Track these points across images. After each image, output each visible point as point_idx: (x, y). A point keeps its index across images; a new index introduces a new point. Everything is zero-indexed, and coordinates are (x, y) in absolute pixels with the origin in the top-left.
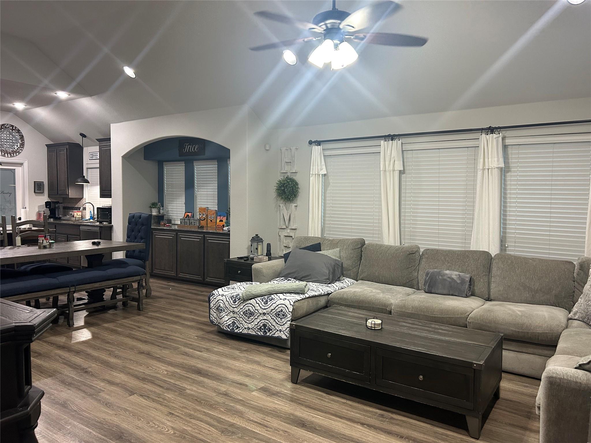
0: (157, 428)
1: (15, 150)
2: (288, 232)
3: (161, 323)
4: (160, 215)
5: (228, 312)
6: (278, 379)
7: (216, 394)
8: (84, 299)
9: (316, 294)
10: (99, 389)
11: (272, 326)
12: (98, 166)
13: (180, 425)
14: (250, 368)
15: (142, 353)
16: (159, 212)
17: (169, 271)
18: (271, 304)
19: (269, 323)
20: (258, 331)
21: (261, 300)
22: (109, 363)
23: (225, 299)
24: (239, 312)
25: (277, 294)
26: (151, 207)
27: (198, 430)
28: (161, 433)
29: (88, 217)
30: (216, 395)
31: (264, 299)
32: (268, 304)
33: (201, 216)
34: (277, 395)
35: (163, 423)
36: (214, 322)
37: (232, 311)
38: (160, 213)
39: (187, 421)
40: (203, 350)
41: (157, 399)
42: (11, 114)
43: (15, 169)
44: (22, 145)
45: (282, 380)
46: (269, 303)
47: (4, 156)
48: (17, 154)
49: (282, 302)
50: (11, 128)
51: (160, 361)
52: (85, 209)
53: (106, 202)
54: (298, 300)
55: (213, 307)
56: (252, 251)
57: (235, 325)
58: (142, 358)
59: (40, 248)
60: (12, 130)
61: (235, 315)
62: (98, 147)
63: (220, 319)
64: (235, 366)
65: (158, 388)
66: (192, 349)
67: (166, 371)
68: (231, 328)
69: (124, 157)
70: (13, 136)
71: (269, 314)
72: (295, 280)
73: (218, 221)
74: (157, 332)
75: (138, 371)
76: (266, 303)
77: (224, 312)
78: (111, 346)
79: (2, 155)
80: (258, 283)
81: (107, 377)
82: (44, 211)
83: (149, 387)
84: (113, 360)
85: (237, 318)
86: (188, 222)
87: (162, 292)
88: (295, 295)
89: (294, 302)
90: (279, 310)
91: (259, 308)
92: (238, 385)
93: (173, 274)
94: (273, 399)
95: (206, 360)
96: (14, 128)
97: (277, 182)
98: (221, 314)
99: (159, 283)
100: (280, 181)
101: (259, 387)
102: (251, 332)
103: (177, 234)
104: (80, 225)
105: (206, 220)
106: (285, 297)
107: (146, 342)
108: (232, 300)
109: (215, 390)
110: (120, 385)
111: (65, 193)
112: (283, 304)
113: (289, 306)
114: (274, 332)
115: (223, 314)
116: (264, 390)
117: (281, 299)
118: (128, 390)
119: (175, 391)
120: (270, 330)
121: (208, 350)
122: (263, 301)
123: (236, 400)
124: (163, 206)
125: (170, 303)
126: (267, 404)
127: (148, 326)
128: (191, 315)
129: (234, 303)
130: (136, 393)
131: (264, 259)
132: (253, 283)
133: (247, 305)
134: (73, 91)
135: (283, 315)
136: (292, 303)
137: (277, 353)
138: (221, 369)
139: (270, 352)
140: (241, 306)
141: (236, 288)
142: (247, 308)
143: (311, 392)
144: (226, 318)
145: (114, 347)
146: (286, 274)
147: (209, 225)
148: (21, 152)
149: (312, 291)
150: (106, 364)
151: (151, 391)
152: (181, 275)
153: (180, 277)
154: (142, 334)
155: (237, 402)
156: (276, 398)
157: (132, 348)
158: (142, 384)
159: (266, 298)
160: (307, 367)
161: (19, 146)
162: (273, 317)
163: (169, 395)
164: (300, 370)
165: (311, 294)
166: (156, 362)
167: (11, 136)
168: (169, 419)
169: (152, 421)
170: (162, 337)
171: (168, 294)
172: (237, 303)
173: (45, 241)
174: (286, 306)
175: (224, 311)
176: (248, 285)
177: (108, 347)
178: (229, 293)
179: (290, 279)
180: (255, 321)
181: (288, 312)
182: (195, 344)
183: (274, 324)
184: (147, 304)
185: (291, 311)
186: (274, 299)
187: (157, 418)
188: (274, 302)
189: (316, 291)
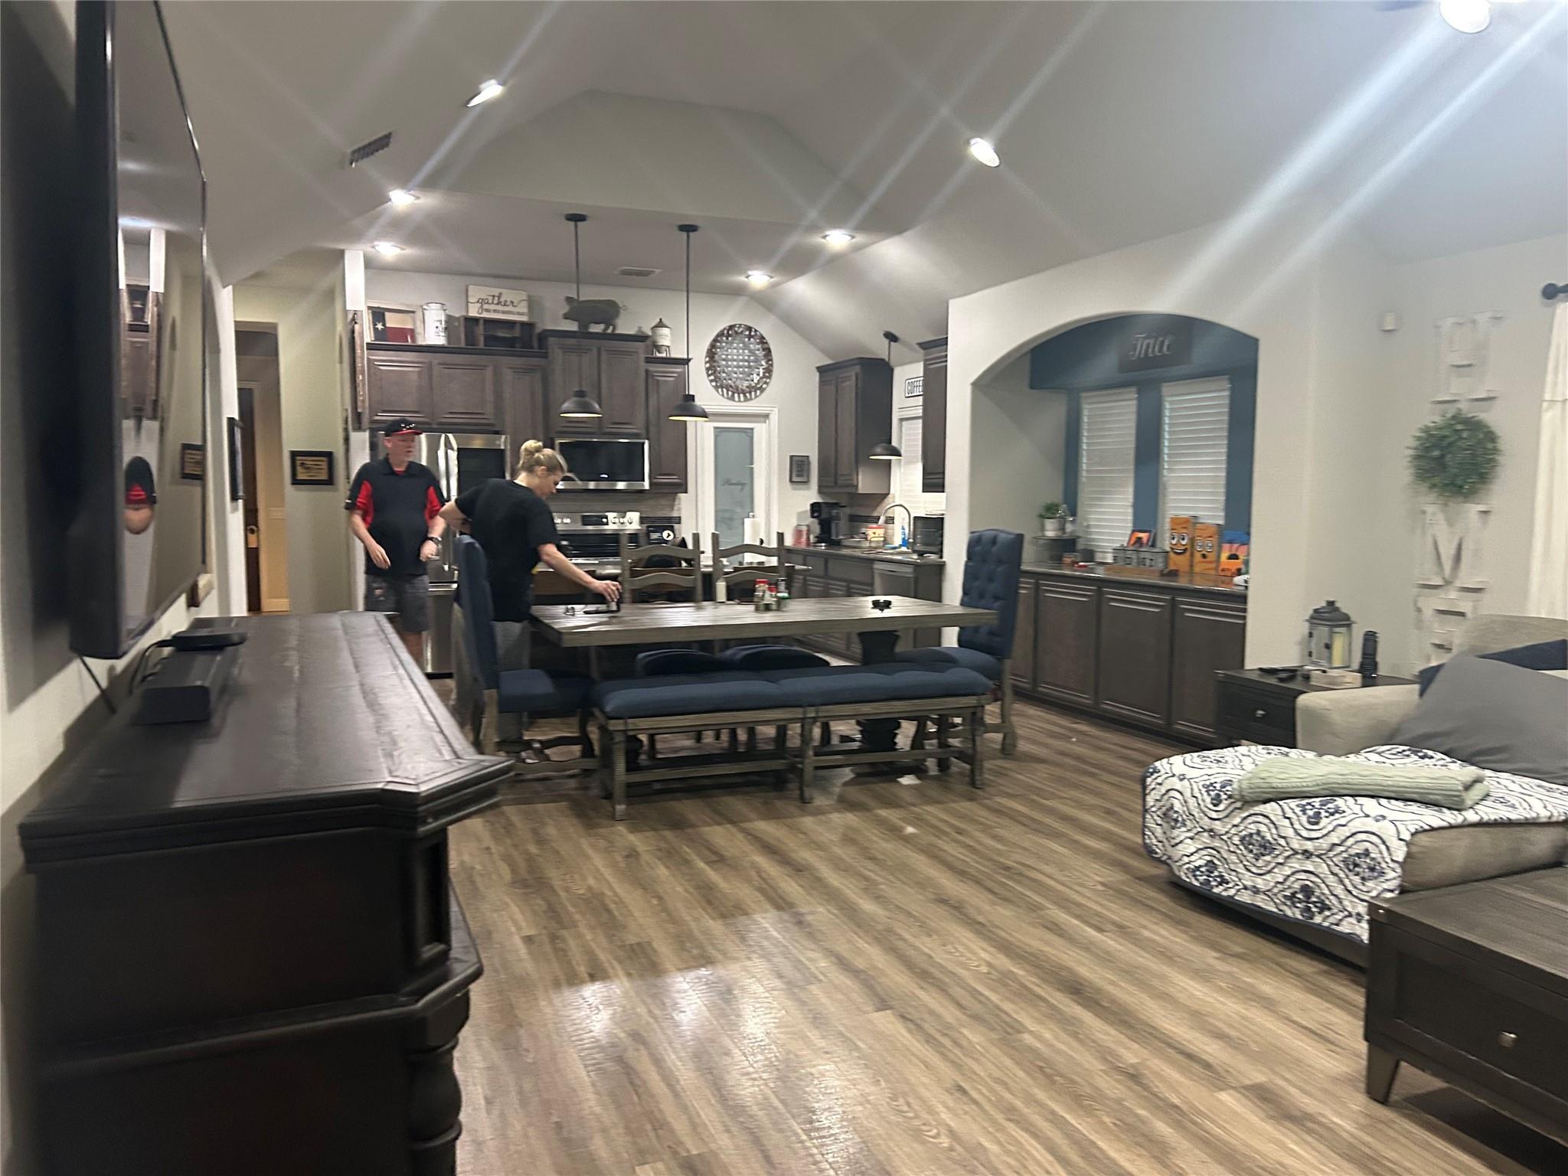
0: (911, 1118)
1: (753, 385)
2: (1451, 598)
3: (1019, 829)
4: (1066, 536)
5: (1195, 831)
6: (1322, 1072)
7: (1102, 1068)
8: (854, 740)
9: (1514, 816)
10: (812, 974)
11: (1332, 897)
12: (920, 412)
13: (973, 1130)
14: (1238, 1013)
15: (942, 901)
16: (1062, 529)
17: (1077, 691)
18: (1330, 828)
19: (1323, 886)
20: (1285, 904)
21: (1297, 810)
22: (855, 910)
23: (1189, 790)
24: (1229, 835)
25: (1357, 798)
26: (1042, 517)
27: (1018, 1161)
28: (917, 1135)
29: (897, 541)
30: (1101, 1070)
31: (1309, 807)
32: (1322, 824)
33: (1174, 542)
34: (1303, 1125)
35: (931, 1111)
36: (1156, 853)
37: (1206, 827)
38: (1064, 533)
39: (993, 1122)
40: (1110, 927)
41: (938, 1036)
42: (741, 301)
43: (752, 429)
44: (769, 371)
45: (1336, 1080)
46: (1324, 822)
47: (732, 398)
48: (758, 392)
49: (1371, 825)
50: (747, 333)
51: (977, 933)
52: (890, 520)
53: (931, 504)
54: (1433, 829)
55: (1154, 809)
56: (1310, 654)
57: (1216, 873)
58: (939, 918)
59: (757, 610)
60: (750, 337)
61: (1217, 843)
62: (921, 364)
63: (1173, 846)
64: (1192, 996)
65: (952, 1008)
66: (1077, 917)
67: (989, 965)
68: (1201, 879)
69: (976, 385)
70: (750, 351)
71: (1323, 857)
72: (1448, 759)
73: (1224, 556)
74: (999, 853)
75: (916, 948)
76: (1315, 820)
77: (1184, 829)
78: (876, 868)
79: (728, 398)
80: (1311, 755)
81: (842, 948)
82: (808, 526)
83: (929, 998)
84: (868, 906)
85: (1222, 851)
86: (1134, 557)
87: (1045, 745)
88: (1423, 810)
89: (1413, 831)
90: (1358, 849)
91: (1290, 832)
92: (1180, 1057)
93: (1085, 699)
94: (1284, 1134)
95: (1106, 958)
96: (753, 333)
97: (1418, 434)
98: (1176, 832)
99: (1049, 722)
100: (1426, 430)
101: (1248, 1082)
102: (1261, 902)
103: (1099, 591)
104: (872, 561)
105: (1188, 554)
106: (1383, 811)
107: (961, 873)
108: (1209, 795)
109: (1105, 1055)
110: (862, 977)
111: (849, 482)
112: (1373, 834)
113: (1394, 843)
114: (1338, 917)
115: (1180, 833)
116: (1264, 1096)
117: (1367, 816)
118: (877, 995)
119: (993, 1029)
120: (1324, 907)
121: (1122, 930)
122: (1304, 811)
123: (1161, 1104)
124: (1074, 514)
125: (1060, 780)
126: (1256, 1143)
127: (983, 831)
128: (1105, 820)
129: (1215, 805)
130: (891, 1008)
131: (1347, 680)
132: (1293, 752)
133: (1253, 818)
134: (861, 227)
135: (1372, 869)
136: (1407, 836)
137: (1343, 985)
138: (1144, 996)
139: (1321, 978)
140: (1235, 817)
141: (1226, 762)
142: (1253, 828)
143: (1427, 1146)
144: (1190, 847)
145: (883, 873)
146: (1419, 736)
147: (1197, 569)
148: (765, 389)
149: (1499, 806)
150: (850, 912)
151: (932, 1012)
152: (1108, 706)
153: (1106, 711)
154: (962, 850)
155: (1158, 1107)
156: (1295, 1133)
157: (923, 884)
158: (915, 986)
159: (1317, 805)
160: (1425, 1061)
161: (761, 375)
162: (1336, 870)
163: (974, 1036)
164: (1397, 1066)
165: (1488, 812)
166: (970, 935)
167: (746, 351)
168: (951, 1103)
169: (904, 1095)
170: (1008, 868)
171: (1063, 754)
172: (1221, 807)
173: (768, 594)
174: (1384, 842)
175: (1185, 825)
176: (1272, 756)
177: (869, 870)
178: (1203, 772)
179: (1430, 753)
180: (1276, 870)
181: (1388, 860)
182: (1090, 904)
183: (1339, 890)
184: (1000, 773)
185: (1400, 859)
186: (1344, 812)
187: (922, 1091)
188: (1343, 821)
189: (1513, 806)
